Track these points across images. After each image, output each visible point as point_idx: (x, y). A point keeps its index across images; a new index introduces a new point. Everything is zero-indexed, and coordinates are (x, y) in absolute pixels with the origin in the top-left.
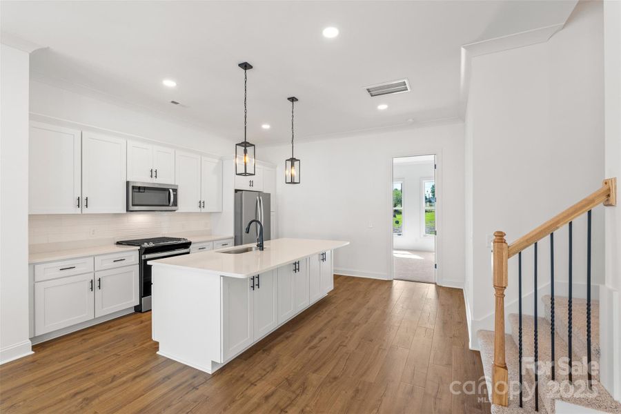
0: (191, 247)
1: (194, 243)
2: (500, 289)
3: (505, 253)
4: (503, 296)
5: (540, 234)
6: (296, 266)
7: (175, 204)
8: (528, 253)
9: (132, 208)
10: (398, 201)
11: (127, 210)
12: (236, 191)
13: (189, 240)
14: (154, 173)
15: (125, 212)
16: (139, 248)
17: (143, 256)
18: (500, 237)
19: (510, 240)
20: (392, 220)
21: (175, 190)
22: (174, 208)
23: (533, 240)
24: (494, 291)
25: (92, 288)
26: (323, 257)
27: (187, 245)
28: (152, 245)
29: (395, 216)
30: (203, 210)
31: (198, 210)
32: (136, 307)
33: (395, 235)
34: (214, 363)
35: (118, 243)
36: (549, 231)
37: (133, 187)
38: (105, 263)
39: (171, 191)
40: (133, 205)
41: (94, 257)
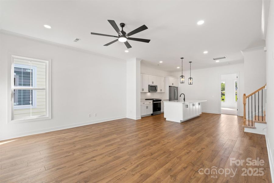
2: (245, 104)
3: (245, 98)
4: (245, 106)
5: (253, 94)
8: (250, 97)
10: (223, 89)
11: (149, 91)
12: (169, 86)
14: (153, 83)
16: (152, 100)
18: (245, 95)
19: (247, 95)
20: (221, 98)
21: (157, 87)
22: (157, 91)
23: (251, 95)
24: (243, 105)
26: (199, 104)
27: (161, 100)
28: (155, 100)
29: (222, 97)
31: (160, 92)
32: (152, 114)
33: (222, 101)
34: (181, 121)
35: (146, 99)
36: (254, 93)
37: (150, 86)
38: (148, 103)
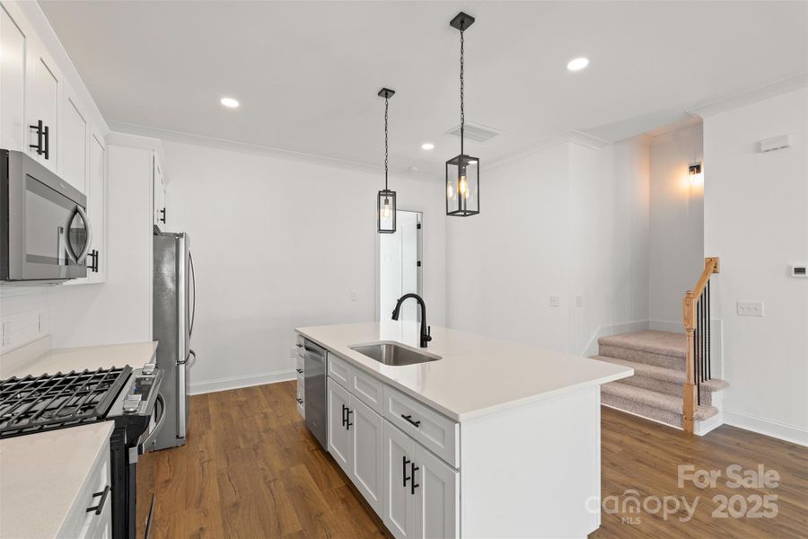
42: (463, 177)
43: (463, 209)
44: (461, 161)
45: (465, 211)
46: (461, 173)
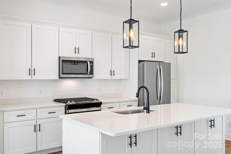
0: (102, 106)
1: (104, 103)
6: (178, 130)
7: (92, 73)
9: (62, 76)
13: (100, 100)
14: (77, 50)
15: (58, 78)
16: (65, 104)
17: (67, 111)
21: (92, 62)
22: (90, 76)
25: (35, 130)
26: (212, 123)
27: (99, 105)
28: (73, 103)
30: (114, 77)
31: (109, 77)
35: (55, 100)
37: (63, 61)
38: (43, 114)
39: (89, 63)
40: (63, 74)
41: (37, 109)
42: (131, 30)
43: (131, 45)
44: (131, 22)
45: (132, 46)
46: (131, 27)
